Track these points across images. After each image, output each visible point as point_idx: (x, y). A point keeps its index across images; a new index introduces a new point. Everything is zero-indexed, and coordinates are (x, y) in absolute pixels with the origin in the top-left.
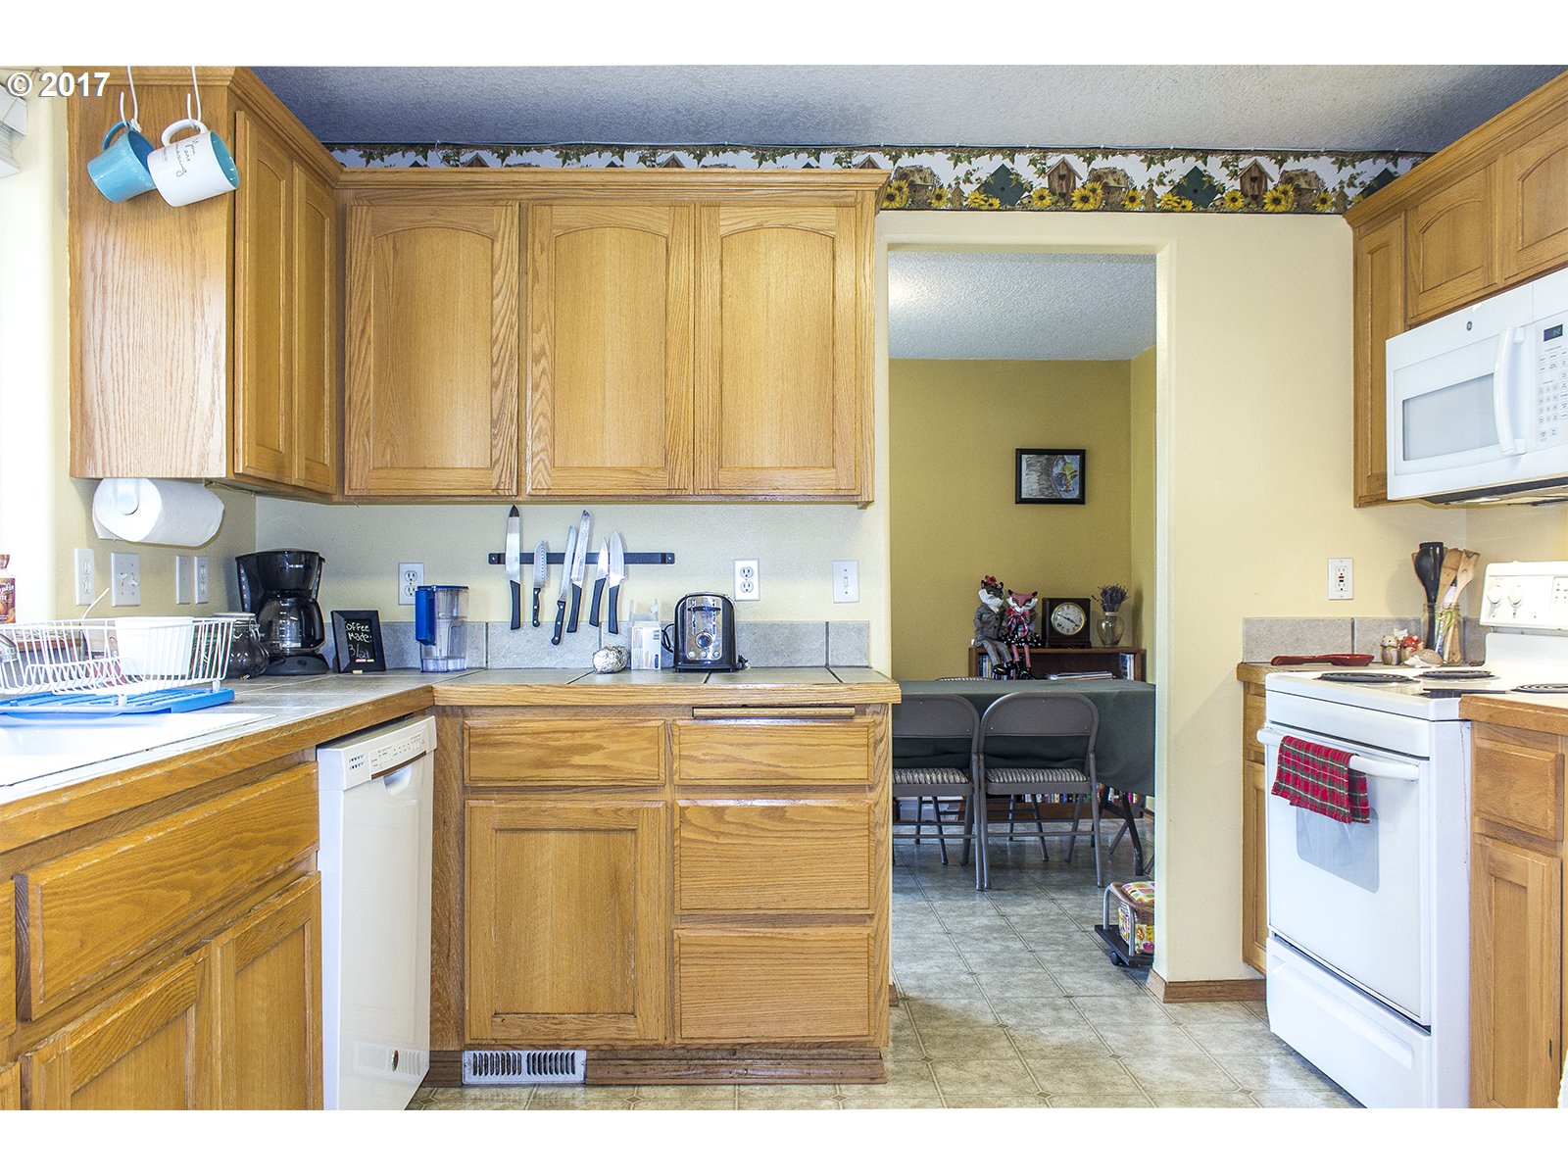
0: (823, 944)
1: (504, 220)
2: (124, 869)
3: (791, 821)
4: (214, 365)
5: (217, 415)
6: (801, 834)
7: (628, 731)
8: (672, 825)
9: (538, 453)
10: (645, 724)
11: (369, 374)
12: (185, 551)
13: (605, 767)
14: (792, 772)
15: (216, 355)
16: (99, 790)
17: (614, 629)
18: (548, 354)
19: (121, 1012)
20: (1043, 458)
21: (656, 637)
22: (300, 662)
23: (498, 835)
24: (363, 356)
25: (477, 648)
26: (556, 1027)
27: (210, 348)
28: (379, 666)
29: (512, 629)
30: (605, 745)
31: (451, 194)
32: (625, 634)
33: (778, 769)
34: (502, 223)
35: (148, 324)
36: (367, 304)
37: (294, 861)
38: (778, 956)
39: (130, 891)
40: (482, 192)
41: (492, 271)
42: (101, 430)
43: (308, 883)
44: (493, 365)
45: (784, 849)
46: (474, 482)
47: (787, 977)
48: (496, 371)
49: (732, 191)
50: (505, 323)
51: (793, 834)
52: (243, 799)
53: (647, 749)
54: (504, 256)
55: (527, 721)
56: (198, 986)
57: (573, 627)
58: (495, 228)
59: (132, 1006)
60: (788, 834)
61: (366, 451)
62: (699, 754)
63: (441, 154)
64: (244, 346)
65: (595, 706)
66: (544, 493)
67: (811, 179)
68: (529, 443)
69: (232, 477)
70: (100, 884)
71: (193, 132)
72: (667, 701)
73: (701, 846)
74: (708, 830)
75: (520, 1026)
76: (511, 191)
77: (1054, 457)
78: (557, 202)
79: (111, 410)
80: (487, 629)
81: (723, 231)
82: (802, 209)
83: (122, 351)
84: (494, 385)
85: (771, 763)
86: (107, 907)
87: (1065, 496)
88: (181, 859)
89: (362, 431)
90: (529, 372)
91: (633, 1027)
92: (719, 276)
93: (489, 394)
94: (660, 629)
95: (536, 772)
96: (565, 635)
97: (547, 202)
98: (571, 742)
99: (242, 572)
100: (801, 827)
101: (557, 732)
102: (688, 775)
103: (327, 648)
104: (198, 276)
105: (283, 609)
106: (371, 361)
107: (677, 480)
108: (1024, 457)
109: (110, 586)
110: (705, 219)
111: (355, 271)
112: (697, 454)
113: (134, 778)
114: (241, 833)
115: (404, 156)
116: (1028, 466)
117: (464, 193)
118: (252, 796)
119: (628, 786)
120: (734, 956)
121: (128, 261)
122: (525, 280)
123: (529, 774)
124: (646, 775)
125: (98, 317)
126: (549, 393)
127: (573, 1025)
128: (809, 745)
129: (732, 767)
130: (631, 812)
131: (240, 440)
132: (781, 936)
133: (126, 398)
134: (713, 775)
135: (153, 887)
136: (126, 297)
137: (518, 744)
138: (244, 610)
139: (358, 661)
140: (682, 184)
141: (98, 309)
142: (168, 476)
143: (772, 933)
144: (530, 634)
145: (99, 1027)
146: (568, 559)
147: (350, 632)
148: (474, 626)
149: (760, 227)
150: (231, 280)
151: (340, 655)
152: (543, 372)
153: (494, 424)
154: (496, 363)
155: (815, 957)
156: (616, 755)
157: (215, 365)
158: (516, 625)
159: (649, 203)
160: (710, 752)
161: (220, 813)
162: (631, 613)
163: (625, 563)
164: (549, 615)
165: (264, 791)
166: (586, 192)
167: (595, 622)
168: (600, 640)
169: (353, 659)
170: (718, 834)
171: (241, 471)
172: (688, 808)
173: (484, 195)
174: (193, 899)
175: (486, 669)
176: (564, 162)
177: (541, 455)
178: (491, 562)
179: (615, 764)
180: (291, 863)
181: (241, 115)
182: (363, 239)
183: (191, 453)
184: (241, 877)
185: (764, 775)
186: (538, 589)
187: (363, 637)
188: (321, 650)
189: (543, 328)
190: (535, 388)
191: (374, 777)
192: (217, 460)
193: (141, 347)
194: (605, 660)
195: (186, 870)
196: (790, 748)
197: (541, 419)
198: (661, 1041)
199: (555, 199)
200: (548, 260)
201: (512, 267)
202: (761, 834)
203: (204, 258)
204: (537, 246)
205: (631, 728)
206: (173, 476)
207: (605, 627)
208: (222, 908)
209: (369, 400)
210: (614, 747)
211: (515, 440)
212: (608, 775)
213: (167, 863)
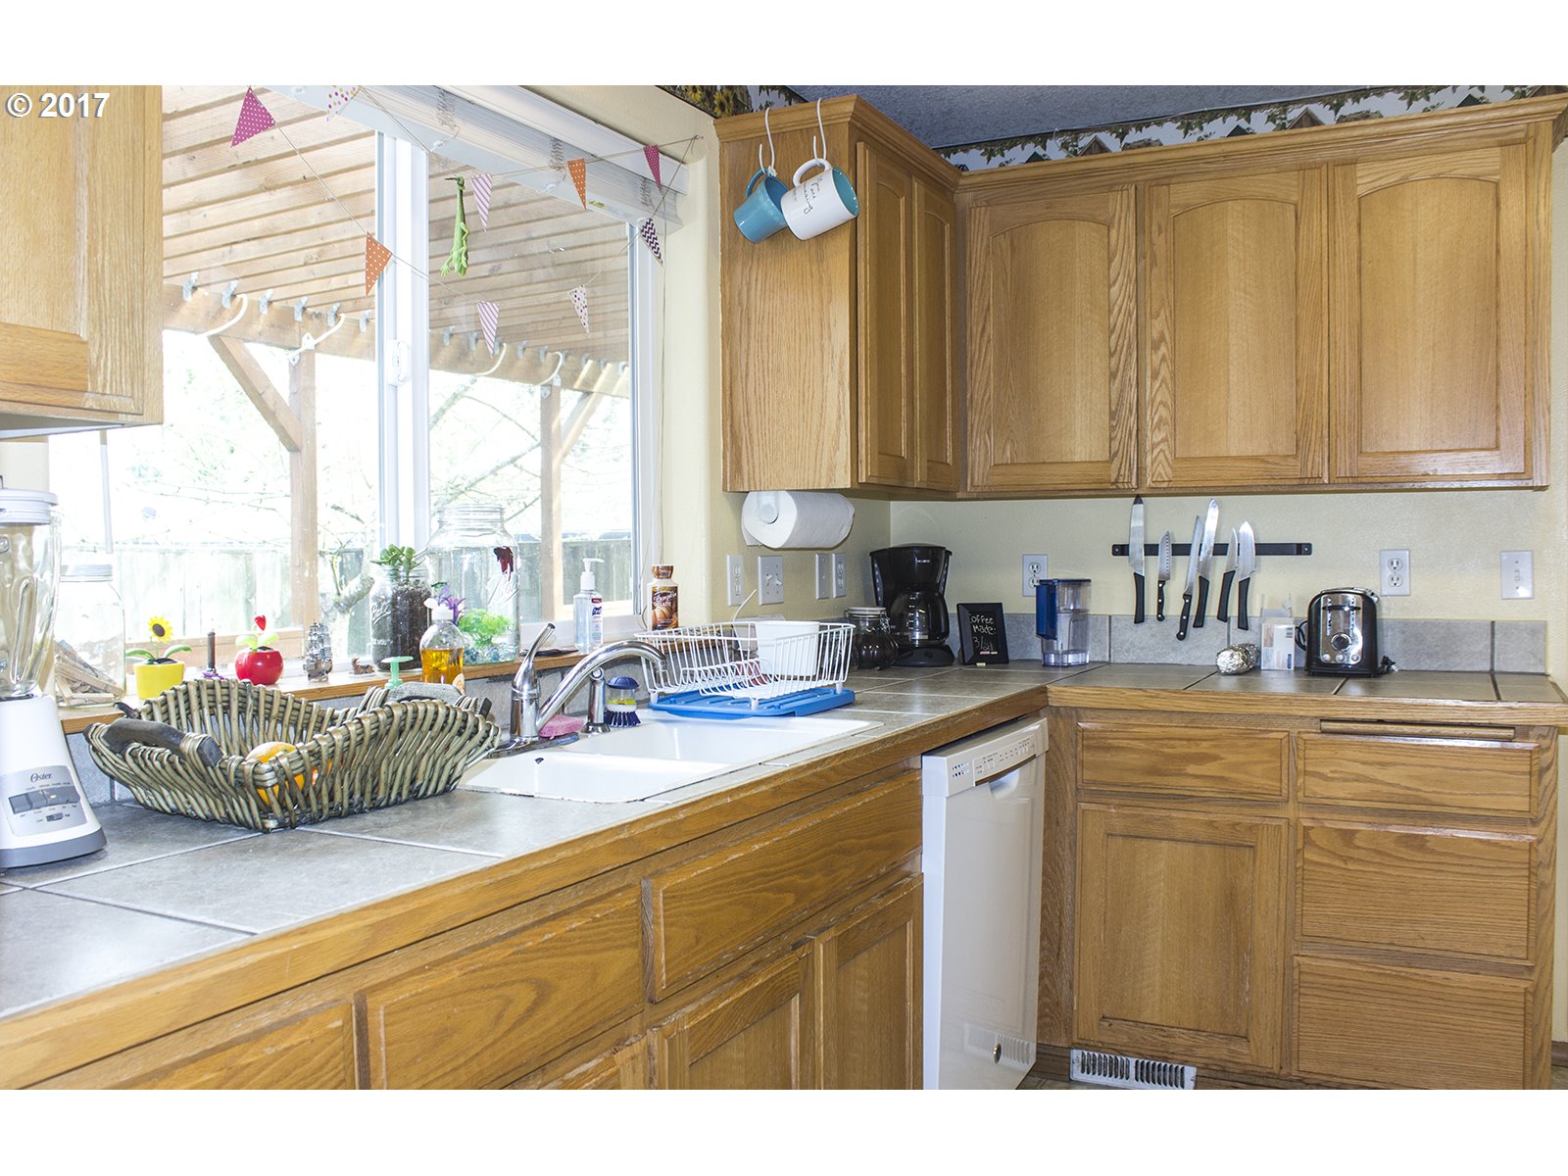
0: (1470, 993)
1: (1120, 206)
2: (733, 875)
3: (1432, 852)
4: (839, 383)
5: (843, 432)
6: (1443, 868)
7: (1246, 742)
8: (1296, 844)
9: (1159, 443)
10: (1266, 736)
11: (989, 372)
12: (824, 551)
13: (1222, 779)
14: (1434, 798)
15: (841, 373)
16: (711, 806)
17: (1243, 623)
18: (1168, 339)
19: (731, 999)
21: (1289, 635)
22: (926, 654)
23: (1109, 840)
24: (983, 355)
25: (1100, 641)
26: (1164, 1039)
27: (836, 368)
28: (1002, 659)
29: (1135, 623)
30: (1223, 756)
31: (1067, 185)
32: (1257, 630)
33: (1419, 793)
34: (1118, 207)
35: (784, 348)
36: (986, 303)
37: (897, 865)
38: (1413, 999)
39: (740, 894)
40: (1097, 179)
41: (1109, 258)
42: (747, 448)
43: (910, 884)
44: (1111, 355)
45: (1424, 882)
46: (1092, 476)
47: (1424, 1024)
48: (1114, 361)
49: (1371, 144)
50: (1123, 311)
51: (1435, 867)
52: (846, 809)
53: (1268, 762)
54: (1121, 241)
55: (1141, 725)
56: (802, 978)
57: (1200, 621)
58: (1111, 214)
59: (741, 993)
60: (1428, 866)
61: (987, 447)
62: (1326, 771)
63: (1059, 141)
64: (866, 362)
65: (1212, 714)
66: (1165, 485)
67: (1468, 118)
68: (1149, 434)
69: (856, 486)
70: (712, 888)
71: (820, 169)
72: (1290, 712)
73: (1325, 870)
74: (1334, 853)
75: (1127, 1033)
76: (1125, 174)
78: (1174, 180)
79: (755, 429)
80: (1110, 623)
81: (1361, 191)
82: (1457, 154)
83: (763, 376)
84: (1113, 376)
85: (1410, 786)
86: (718, 908)
88: (787, 865)
89: (984, 428)
90: (1148, 360)
91: (1245, 1052)
92: (1356, 240)
93: (1107, 385)
94: (1293, 626)
95: (1149, 779)
96: (1191, 630)
97: (1164, 181)
98: (1187, 750)
99: (876, 566)
100: (1443, 859)
101: (1173, 739)
102: (1315, 793)
103: (953, 640)
104: (825, 302)
105: (912, 602)
106: (991, 359)
107: (1309, 467)
109: (757, 587)
110: (1339, 180)
111: (975, 272)
112: (1333, 439)
113: (742, 795)
114: (843, 840)
115: (1023, 149)
117: (1079, 182)
118: (855, 806)
119: (1247, 800)
120: (1361, 992)
121: (767, 294)
122: (1143, 264)
123: (1142, 781)
124: (1267, 789)
125: (744, 346)
126: (1169, 381)
127: (1183, 1040)
128: (1456, 769)
129: (1363, 788)
130: (1251, 828)
131: (862, 452)
132: (1416, 977)
133: (767, 418)
134: (1342, 795)
135: (759, 891)
136: (766, 326)
137: (1132, 750)
138: (878, 605)
139: (982, 653)
140: (1312, 144)
141: (744, 340)
142: (802, 488)
143: (1407, 973)
144: (1154, 629)
145: (712, 1010)
146: (1194, 550)
147: (976, 624)
148: (1097, 619)
149: (1404, 180)
150: (854, 302)
151: (965, 648)
152: (1163, 359)
153: (1112, 415)
154: (1114, 353)
155: (1455, 1005)
156: (1235, 767)
157: (841, 383)
158: (1140, 618)
159: (1274, 170)
160: (1340, 769)
161: (823, 822)
162: (1262, 609)
163: (1257, 554)
164: (1174, 608)
165: (867, 800)
166: (1205, 165)
167: (1223, 616)
168: (1229, 636)
169: (977, 651)
170: (1346, 859)
171: (864, 481)
172: (1313, 828)
173: (1099, 182)
174: (797, 901)
175: (1109, 663)
176: (1186, 133)
177: (1162, 446)
178: (1115, 553)
179: (1233, 775)
180: (895, 866)
181: (860, 146)
182: (982, 239)
183: (821, 466)
184: (843, 881)
185: (1402, 799)
186: (1162, 582)
187: (987, 630)
188: (947, 642)
189: (1162, 313)
190: (1155, 376)
191: (978, 783)
192: (843, 471)
193: (779, 370)
194: (1228, 661)
195: (789, 875)
196: (1434, 770)
197: (1161, 408)
198: (1276, 1070)
199: (1174, 176)
200: (1166, 242)
201: (1129, 253)
202: (1396, 863)
203: (830, 284)
204: (1155, 228)
205: (1254, 738)
206: (806, 488)
207: (1234, 622)
208: (825, 908)
209: (989, 398)
210: (1232, 758)
211: (1134, 433)
212: (1227, 787)
213: (772, 869)
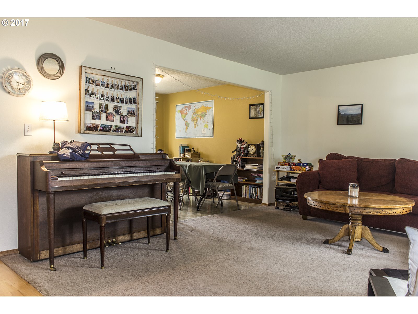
20: (255, 107)
77: (257, 106)
87: (260, 116)
108: (251, 106)
116: (252, 109)
